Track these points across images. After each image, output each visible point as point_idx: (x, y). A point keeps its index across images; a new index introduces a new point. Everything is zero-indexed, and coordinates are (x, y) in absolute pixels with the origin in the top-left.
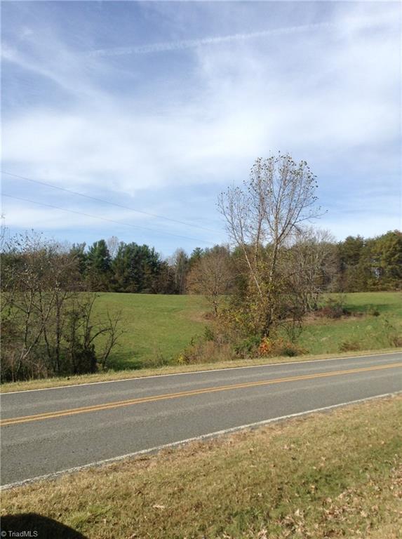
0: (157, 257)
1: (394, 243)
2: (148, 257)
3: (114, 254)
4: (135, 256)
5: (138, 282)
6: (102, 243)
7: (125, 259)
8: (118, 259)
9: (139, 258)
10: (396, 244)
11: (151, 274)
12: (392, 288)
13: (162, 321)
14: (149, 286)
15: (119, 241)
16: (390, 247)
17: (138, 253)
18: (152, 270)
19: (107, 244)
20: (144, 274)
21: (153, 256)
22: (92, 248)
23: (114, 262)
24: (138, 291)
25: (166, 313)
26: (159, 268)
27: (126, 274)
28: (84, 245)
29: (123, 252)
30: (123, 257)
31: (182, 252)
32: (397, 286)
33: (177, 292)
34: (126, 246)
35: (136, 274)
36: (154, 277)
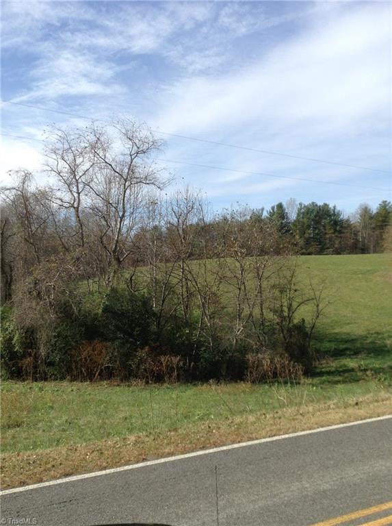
0: (339, 215)
2: (330, 216)
3: (293, 216)
4: (315, 216)
5: (320, 243)
6: (280, 206)
7: (305, 220)
8: (297, 221)
9: (320, 218)
11: (334, 233)
13: (358, 284)
14: (332, 245)
15: (298, 203)
17: (318, 212)
18: (335, 230)
19: (285, 205)
20: (326, 233)
21: (334, 215)
22: (270, 212)
23: (294, 224)
24: (321, 252)
25: (360, 276)
26: (342, 227)
27: (307, 235)
28: (263, 209)
29: (303, 213)
30: (303, 218)
31: (366, 208)
33: (364, 250)
34: (305, 206)
35: (317, 234)
36: (336, 236)
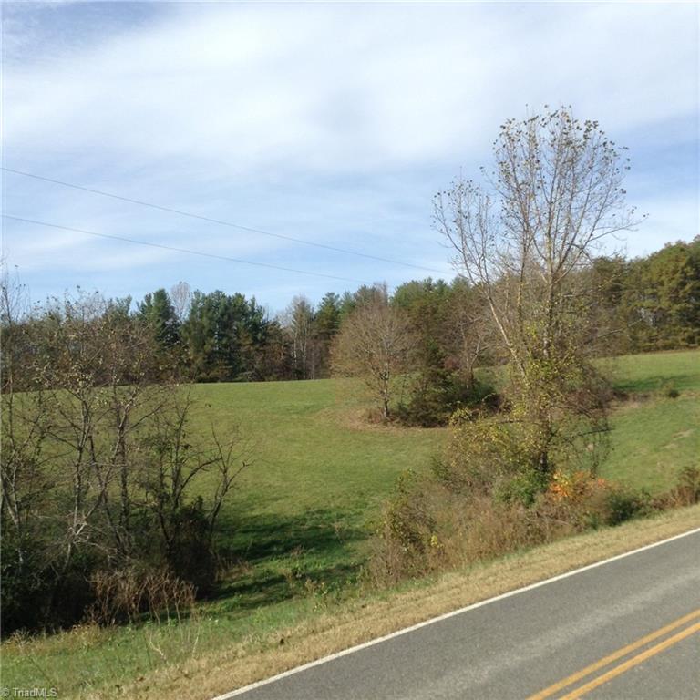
0: (260, 313)
1: (682, 264)
2: (246, 315)
3: (183, 313)
4: (222, 315)
5: (231, 361)
6: (161, 295)
7: (205, 321)
8: (192, 322)
9: (229, 317)
10: (686, 266)
11: (252, 345)
12: (682, 343)
13: (292, 431)
14: (251, 366)
15: (192, 290)
16: (675, 272)
17: (226, 308)
18: (255, 339)
19: (170, 295)
20: (240, 345)
21: (253, 313)
22: (143, 305)
23: (186, 329)
24: (231, 377)
25: (295, 416)
26: (265, 334)
27: (208, 348)
28: (129, 300)
29: (201, 309)
30: (201, 317)
31: (303, 303)
32: (691, 339)
33: (301, 374)
34: (204, 298)
35: (226, 346)
36: (257, 350)
